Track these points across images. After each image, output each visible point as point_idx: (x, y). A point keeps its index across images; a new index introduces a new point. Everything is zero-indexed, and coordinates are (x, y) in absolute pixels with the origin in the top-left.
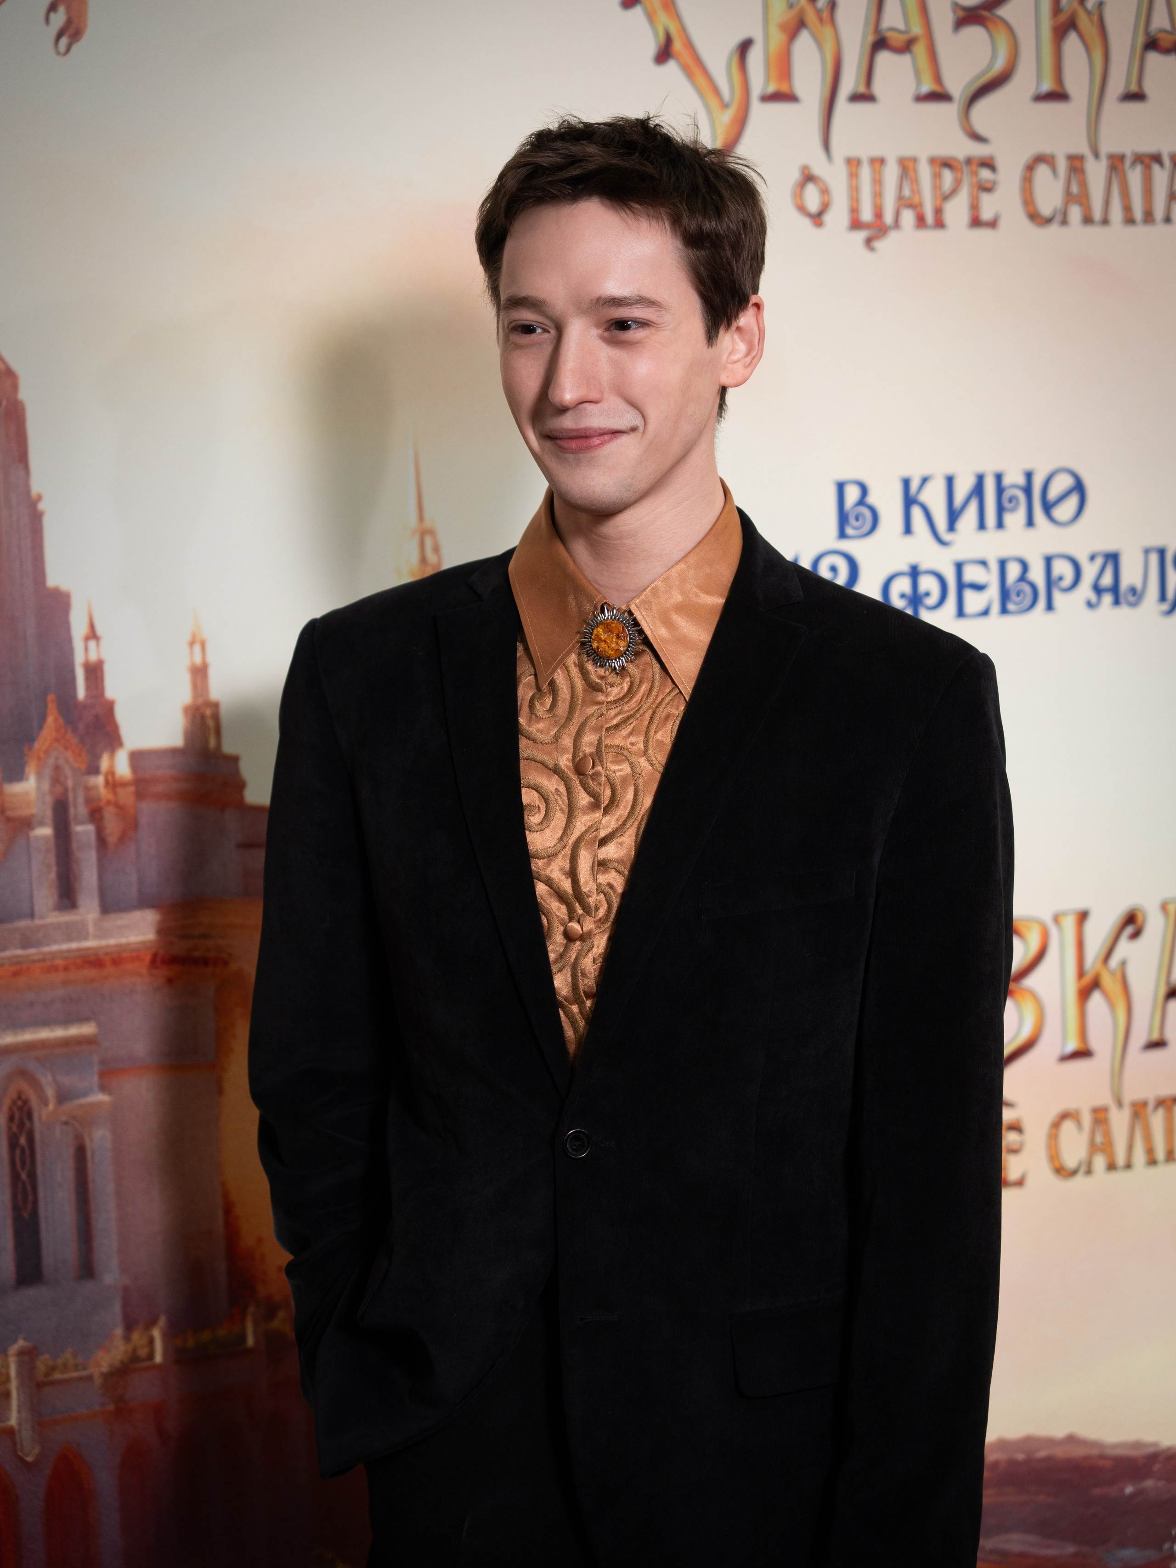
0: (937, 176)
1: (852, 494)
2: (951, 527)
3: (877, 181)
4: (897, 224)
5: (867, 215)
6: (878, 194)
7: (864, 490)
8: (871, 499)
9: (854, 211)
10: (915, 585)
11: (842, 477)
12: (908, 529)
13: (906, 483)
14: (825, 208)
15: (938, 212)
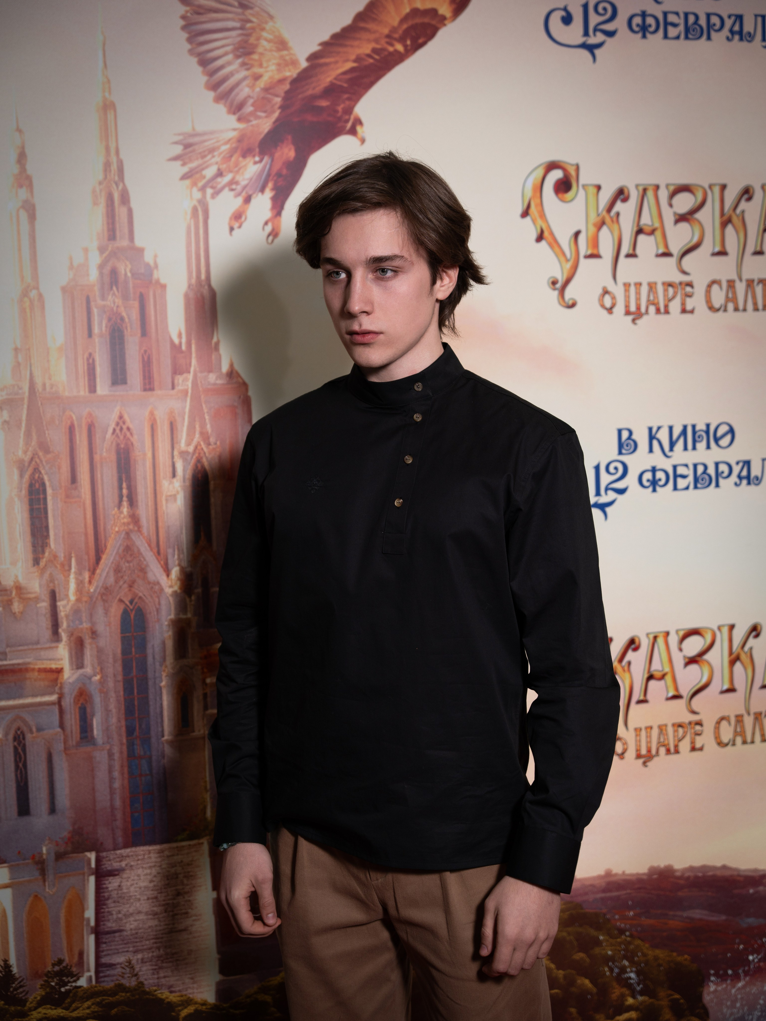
0: (666, 291)
1: (625, 435)
2: (671, 449)
3: (638, 293)
4: (647, 312)
5: (633, 308)
6: (638, 299)
7: (631, 433)
8: (634, 437)
9: (627, 306)
10: (654, 476)
11: (621, 426)
12: (651, 450)
13: (650, 429)
14: (613, 306)
15: (666, 307)
